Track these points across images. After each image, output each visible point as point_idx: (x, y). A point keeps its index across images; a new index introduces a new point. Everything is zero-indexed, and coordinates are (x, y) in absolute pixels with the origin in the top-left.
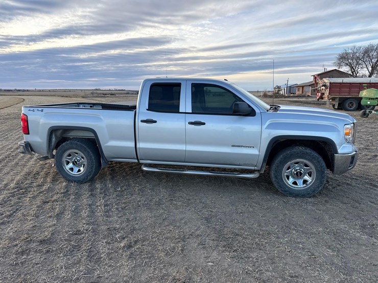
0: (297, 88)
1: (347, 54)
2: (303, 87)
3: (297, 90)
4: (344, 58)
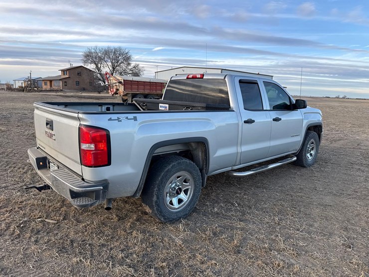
0: (43, 82)
1: (90, 53)
2: (51, 81)
3: (43, 84)
4: (89, 56)
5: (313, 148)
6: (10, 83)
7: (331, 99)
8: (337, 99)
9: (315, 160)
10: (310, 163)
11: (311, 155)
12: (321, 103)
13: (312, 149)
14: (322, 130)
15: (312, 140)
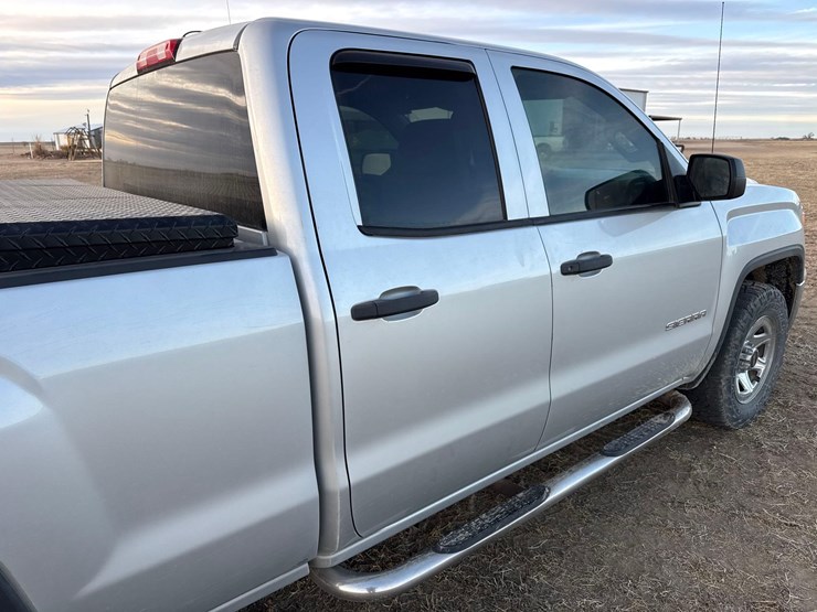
5: (763, 346)
6: (42, 140)
7: (794, 144)
8: (809, 143)
9: (771, 393)
10: (749, 411)
11: (754, 376)
12: (770, 155)
13: (761, 351)
14: (801, 271)
15: (762, 321)
